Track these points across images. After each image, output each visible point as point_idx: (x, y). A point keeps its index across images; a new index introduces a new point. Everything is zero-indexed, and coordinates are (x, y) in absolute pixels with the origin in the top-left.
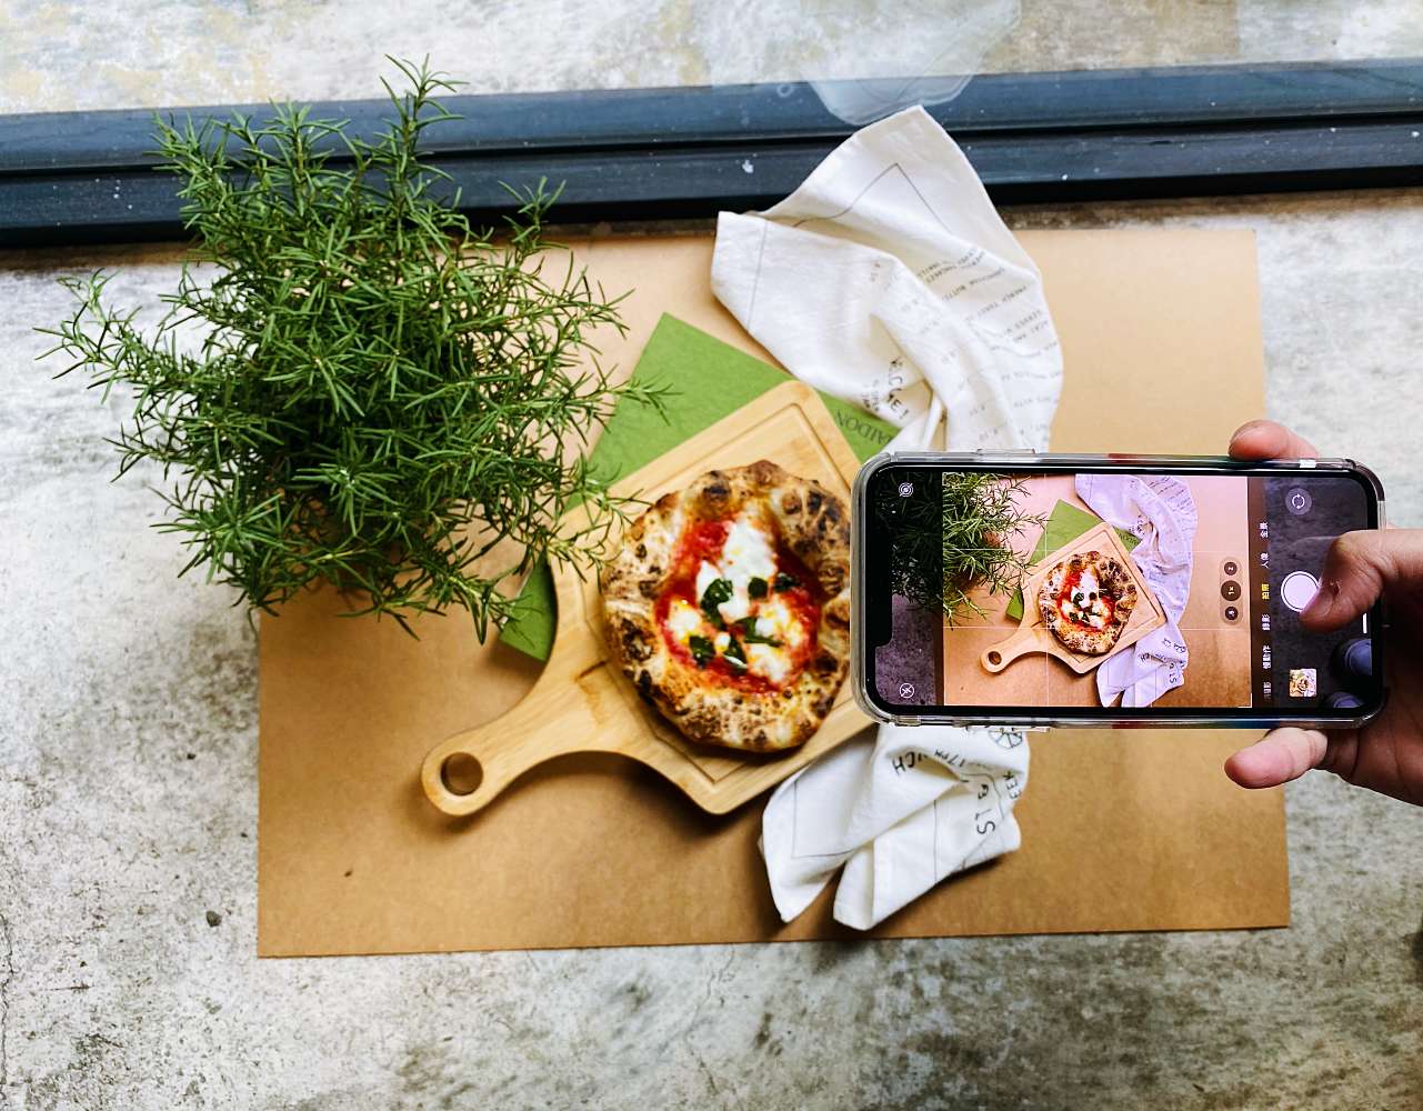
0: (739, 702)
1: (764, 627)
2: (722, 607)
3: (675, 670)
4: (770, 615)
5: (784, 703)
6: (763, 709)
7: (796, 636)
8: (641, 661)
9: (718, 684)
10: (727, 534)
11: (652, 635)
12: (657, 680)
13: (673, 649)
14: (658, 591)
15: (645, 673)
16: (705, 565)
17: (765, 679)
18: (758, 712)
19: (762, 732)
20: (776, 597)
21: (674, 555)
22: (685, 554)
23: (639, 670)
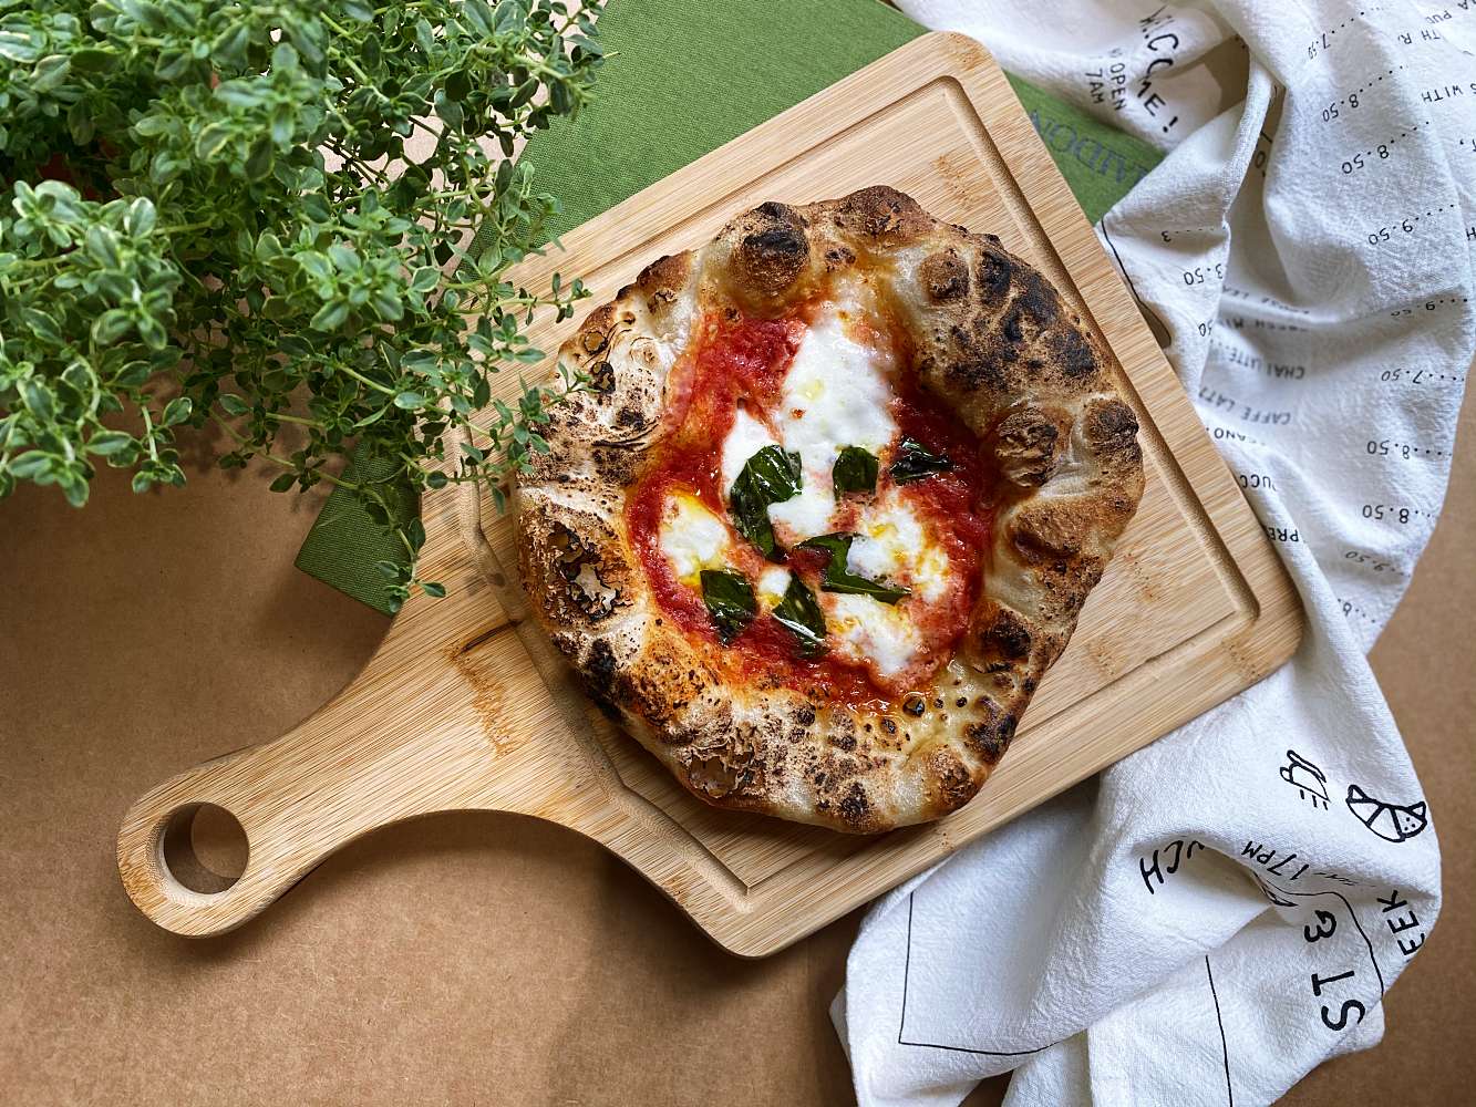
0: (807, 719)
1: (868, 556)
2: (776, 511)
3: (668, 645)
4: (880, 530)
5: (904, 726)
6: (859, 735)
7: (935, 579)
8: (593, 619)
9: (762, 678)
10: (793, 350)
11: (620, 566)
12: (627, 665)
13: (666, 598)
14: (637, 469)
15: (601, 647)
16: (741, 417)
17: (864, 671)
18: (848, 744)
19: (856, 788)
20: (894, 493)
21: (674, 390)
22: (700, 389)
23: (588, 639)
